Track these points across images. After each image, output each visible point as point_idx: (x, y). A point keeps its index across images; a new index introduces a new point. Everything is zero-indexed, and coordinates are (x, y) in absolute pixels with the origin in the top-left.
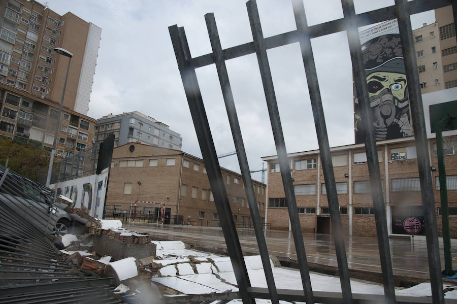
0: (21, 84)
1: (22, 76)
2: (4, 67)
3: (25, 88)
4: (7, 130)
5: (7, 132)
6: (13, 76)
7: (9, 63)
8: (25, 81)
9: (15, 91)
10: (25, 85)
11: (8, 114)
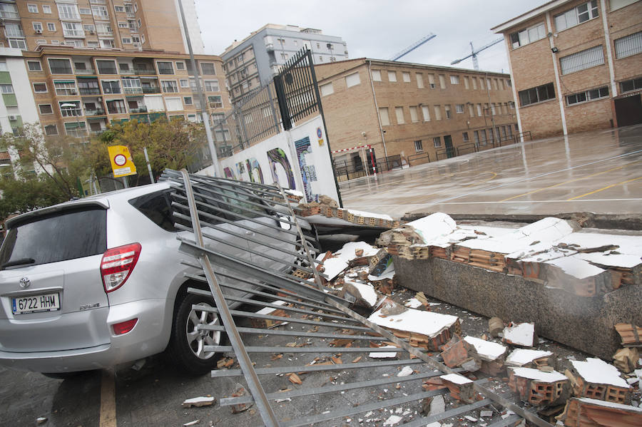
0: (106, 42)
1: (102, 30)
2: (76, 26)
3: (113, 46)
4: (119, 111)
5: (119, 114)
6: (92, 34)
7: (79, 17)
8: (109, 36)
9: (104, 54)
10: (112, 42)
11: (110, 89)
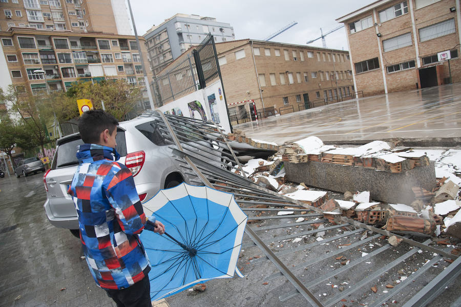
0: (60, 25)
1: (57, 17)
2: (37, 13)
3: (65, 28)
4: (71, 76)
5: (71, 78)
6: (49, 19)
7: (39, 7)
8: (62, 20)
9: (59, 34)
10: (64, 25)
11: (64, 60)
